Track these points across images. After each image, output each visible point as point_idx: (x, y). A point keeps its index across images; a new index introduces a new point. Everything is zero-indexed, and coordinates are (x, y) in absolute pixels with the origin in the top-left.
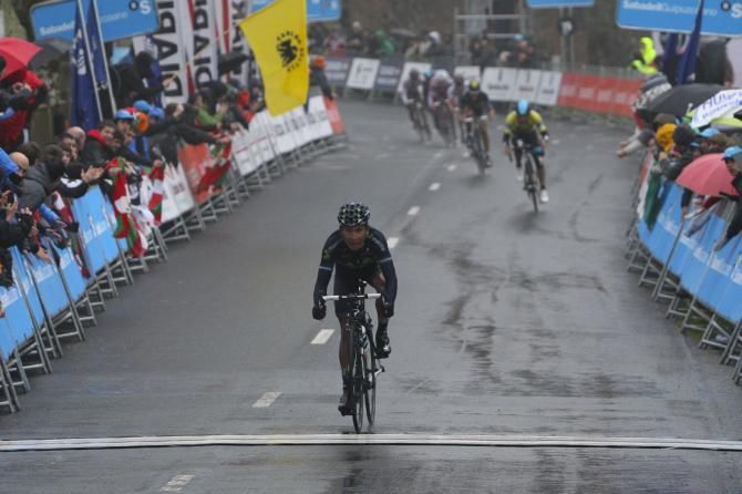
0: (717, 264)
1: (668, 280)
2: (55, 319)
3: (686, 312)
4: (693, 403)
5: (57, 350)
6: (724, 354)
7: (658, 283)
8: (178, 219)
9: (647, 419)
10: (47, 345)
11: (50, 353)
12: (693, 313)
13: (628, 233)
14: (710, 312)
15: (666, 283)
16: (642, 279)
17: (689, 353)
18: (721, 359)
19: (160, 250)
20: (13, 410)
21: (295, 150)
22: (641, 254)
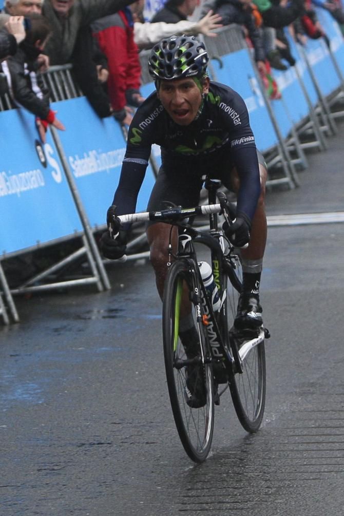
2: (329, 98)
5: (331, 128)
10: (322, 124)
20: (292, 186)
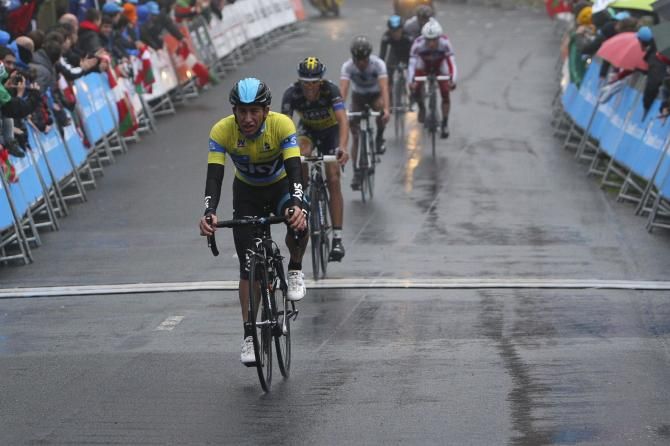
0: (631, 129)
1: (589, 143)
2: (62, 183)
3: (604, 171)
4: (613, 249)
5: (63, 210)
6: (638, 207)
7: (581, 147)
8: (164, 96)
9: (574, 263)
10: (55, 206)
11: (57, 213)
12: (611, 172)
13: (553, 103)
14: (625, 171)
15: (587, 146)
16: (567, 143)
17: (608, 206)
18: (635, 212)
19: (149, 123)
20: (27, 261)
21: (263, 36)
22: (565, 121)
